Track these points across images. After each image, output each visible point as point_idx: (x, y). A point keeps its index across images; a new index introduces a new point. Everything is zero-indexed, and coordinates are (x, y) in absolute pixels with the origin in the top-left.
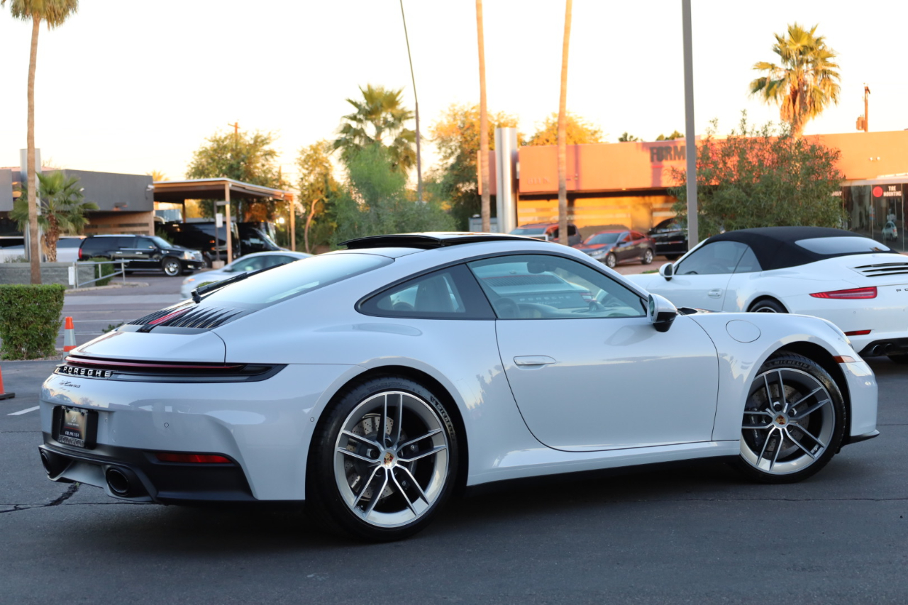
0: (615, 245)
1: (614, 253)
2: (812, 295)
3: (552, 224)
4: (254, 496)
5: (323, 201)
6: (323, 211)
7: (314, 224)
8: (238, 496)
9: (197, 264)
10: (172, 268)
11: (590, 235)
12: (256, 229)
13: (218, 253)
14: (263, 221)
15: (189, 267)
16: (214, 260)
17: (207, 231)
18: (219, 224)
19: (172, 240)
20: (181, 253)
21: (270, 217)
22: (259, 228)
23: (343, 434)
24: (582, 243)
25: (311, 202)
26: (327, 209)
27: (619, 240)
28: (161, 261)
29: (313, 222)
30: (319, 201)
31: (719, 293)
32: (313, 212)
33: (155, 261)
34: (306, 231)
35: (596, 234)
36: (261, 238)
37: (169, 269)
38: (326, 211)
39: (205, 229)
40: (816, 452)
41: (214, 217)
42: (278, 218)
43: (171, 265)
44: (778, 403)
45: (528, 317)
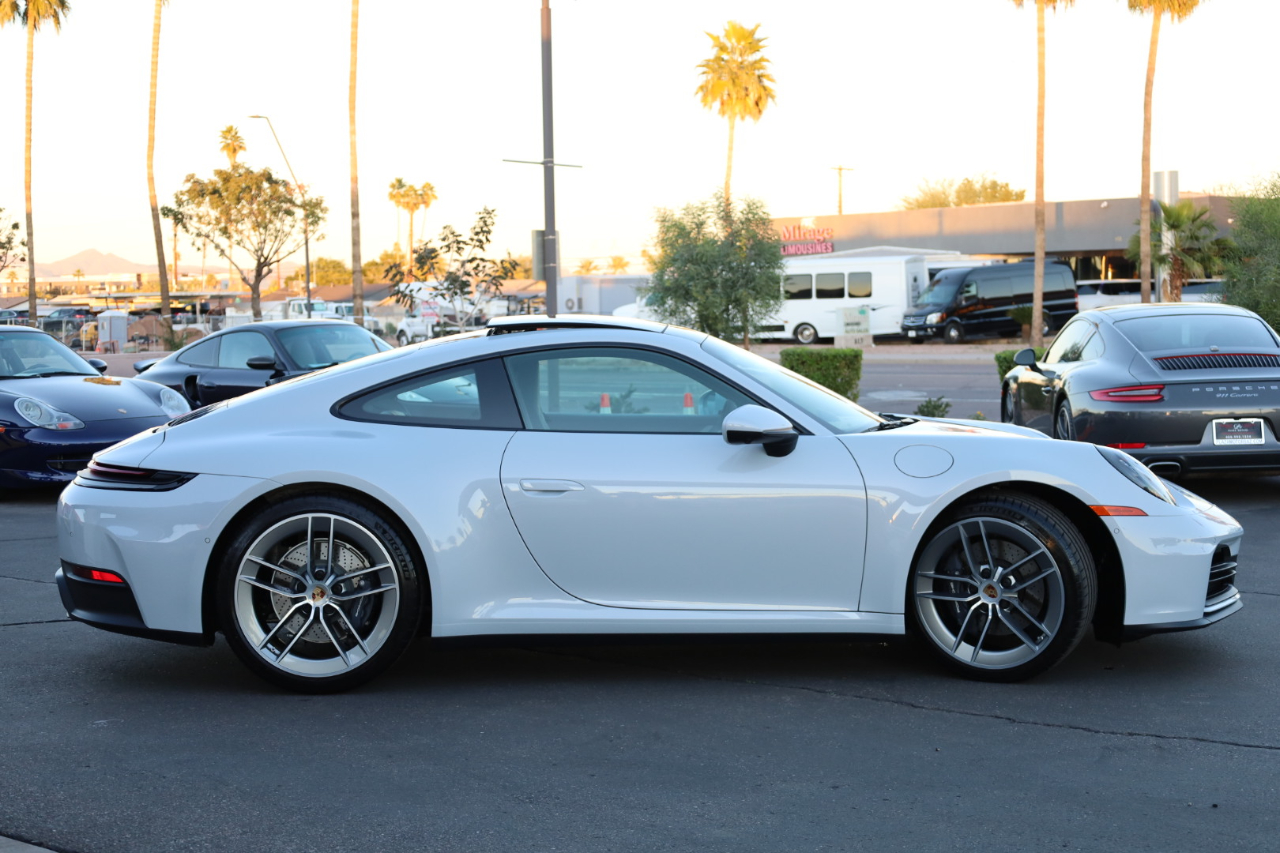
4: (145, 623)
23: (249, 560)
44: (987, 567)
45: (548, 428)
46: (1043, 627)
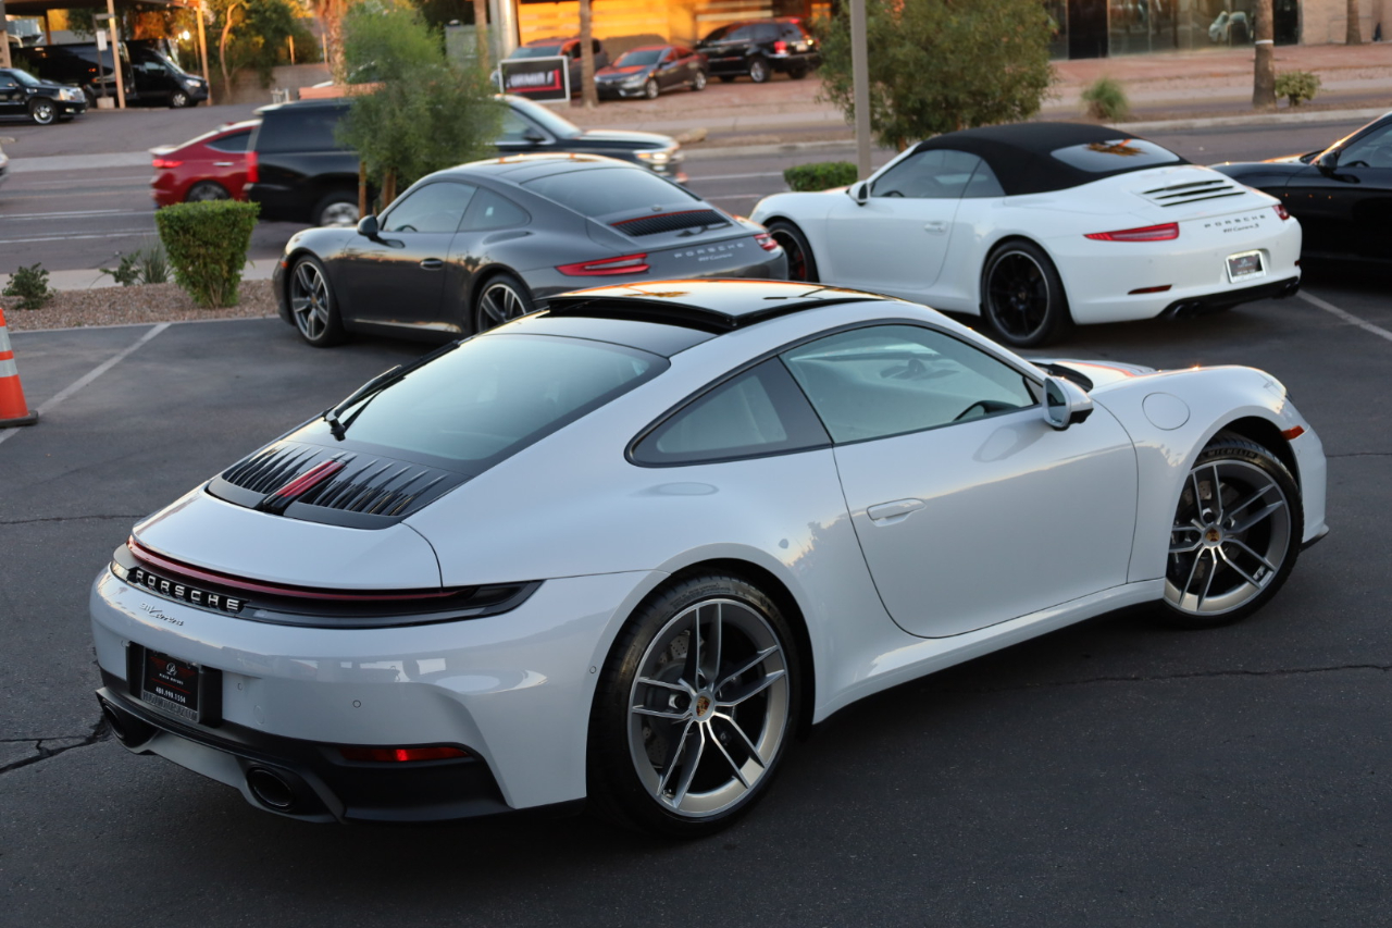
0: (655, 66)
1: (655, 78)
2: (1088, 236)
3: (568, 39)
4: (509, 804)
5: (243, 7)
6: (243, 21)
7: (232, 40)
8: (484, 808)
9: (78, 106)
10: (44, 113)
11: (620, 53)
12: (153, 50)
13: (103, 86)
14: (160, 37)
15: (68, 110)
16: (100, 96)
17: (87, 56)
18: (102, 46)
19: (37, 70)
20: (56, 92)
21: (169, 31)
22: (157, 48)
23: (639, 683)
24: (611, 65)
25: (227, 9)
26: (249, 18)
27: (662, 59)
28: (27, 103)
29: (231, 36)
30: (236, 7)
31: (942, 227)
32: (230, 23)
33: (17, 103)
34: (222, 49)
35: (629, 50)
36: (160, 61)
37: (39, 115)
38: (248, 21)
39: (83, 53)
40: (1260, 578)
41: (94, 34)
42: (181, 30)
43: (42, 109)
44: (1208, 510)
46: (1266, 560)
